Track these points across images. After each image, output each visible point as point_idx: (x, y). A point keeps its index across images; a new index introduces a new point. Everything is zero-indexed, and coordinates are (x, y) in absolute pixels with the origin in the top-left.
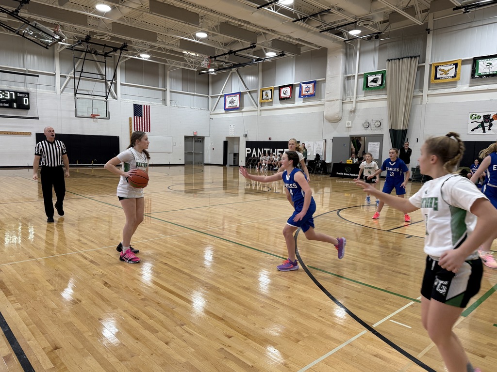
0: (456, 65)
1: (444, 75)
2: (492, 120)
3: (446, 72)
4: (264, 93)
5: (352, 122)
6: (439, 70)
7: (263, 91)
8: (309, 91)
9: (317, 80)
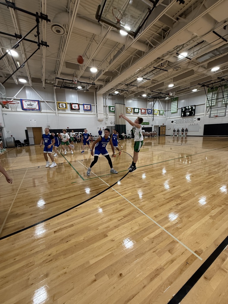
0: (131, 109)
3: (129, 110)
5: (107, 122)
8: (88, 108)
9: (91, 104)
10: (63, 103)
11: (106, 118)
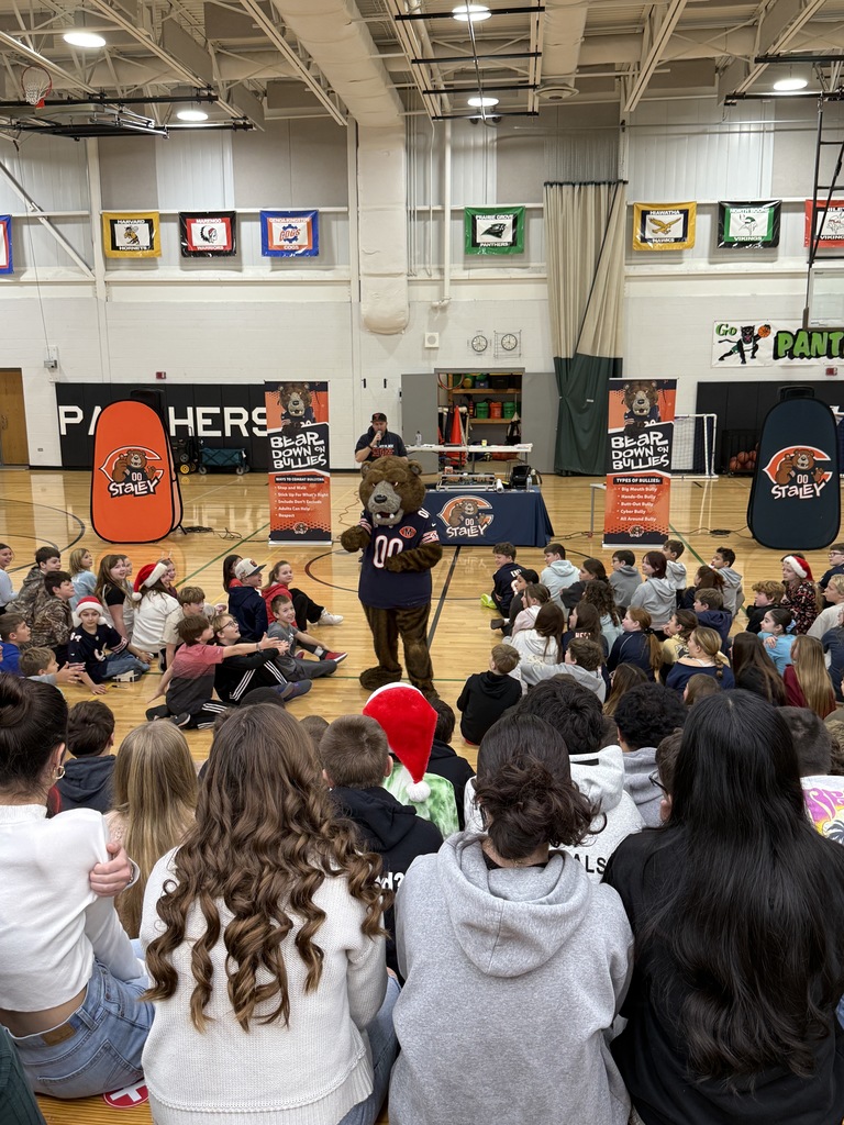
0: (685, 213)
1: (661, 235)
2: (758, 337)
3: (665, 228)
4: (120, 229)
5: (440, 335)
6: (651, 220)
7: (113, 222)
8: (295, 239)
9: (321, 209)
10: (132, 218)
11: (435, 308)
